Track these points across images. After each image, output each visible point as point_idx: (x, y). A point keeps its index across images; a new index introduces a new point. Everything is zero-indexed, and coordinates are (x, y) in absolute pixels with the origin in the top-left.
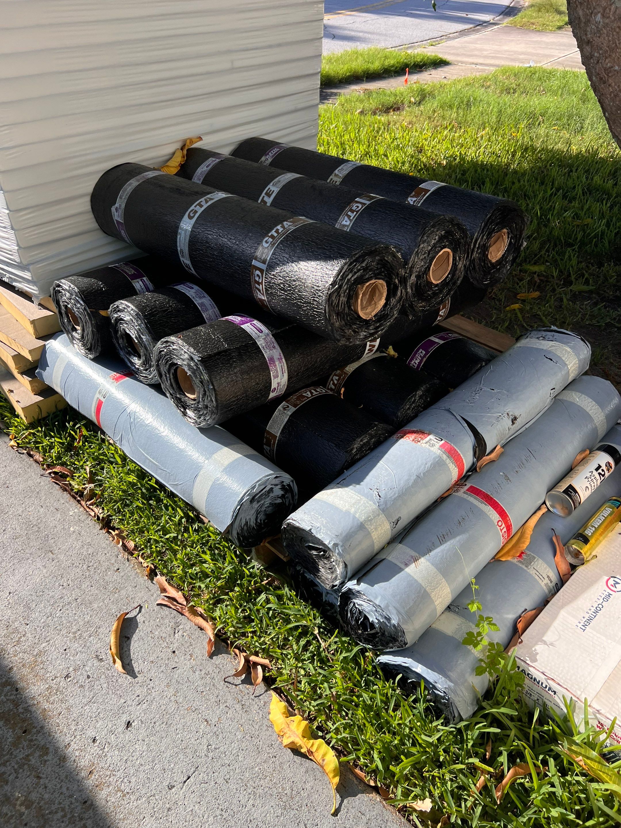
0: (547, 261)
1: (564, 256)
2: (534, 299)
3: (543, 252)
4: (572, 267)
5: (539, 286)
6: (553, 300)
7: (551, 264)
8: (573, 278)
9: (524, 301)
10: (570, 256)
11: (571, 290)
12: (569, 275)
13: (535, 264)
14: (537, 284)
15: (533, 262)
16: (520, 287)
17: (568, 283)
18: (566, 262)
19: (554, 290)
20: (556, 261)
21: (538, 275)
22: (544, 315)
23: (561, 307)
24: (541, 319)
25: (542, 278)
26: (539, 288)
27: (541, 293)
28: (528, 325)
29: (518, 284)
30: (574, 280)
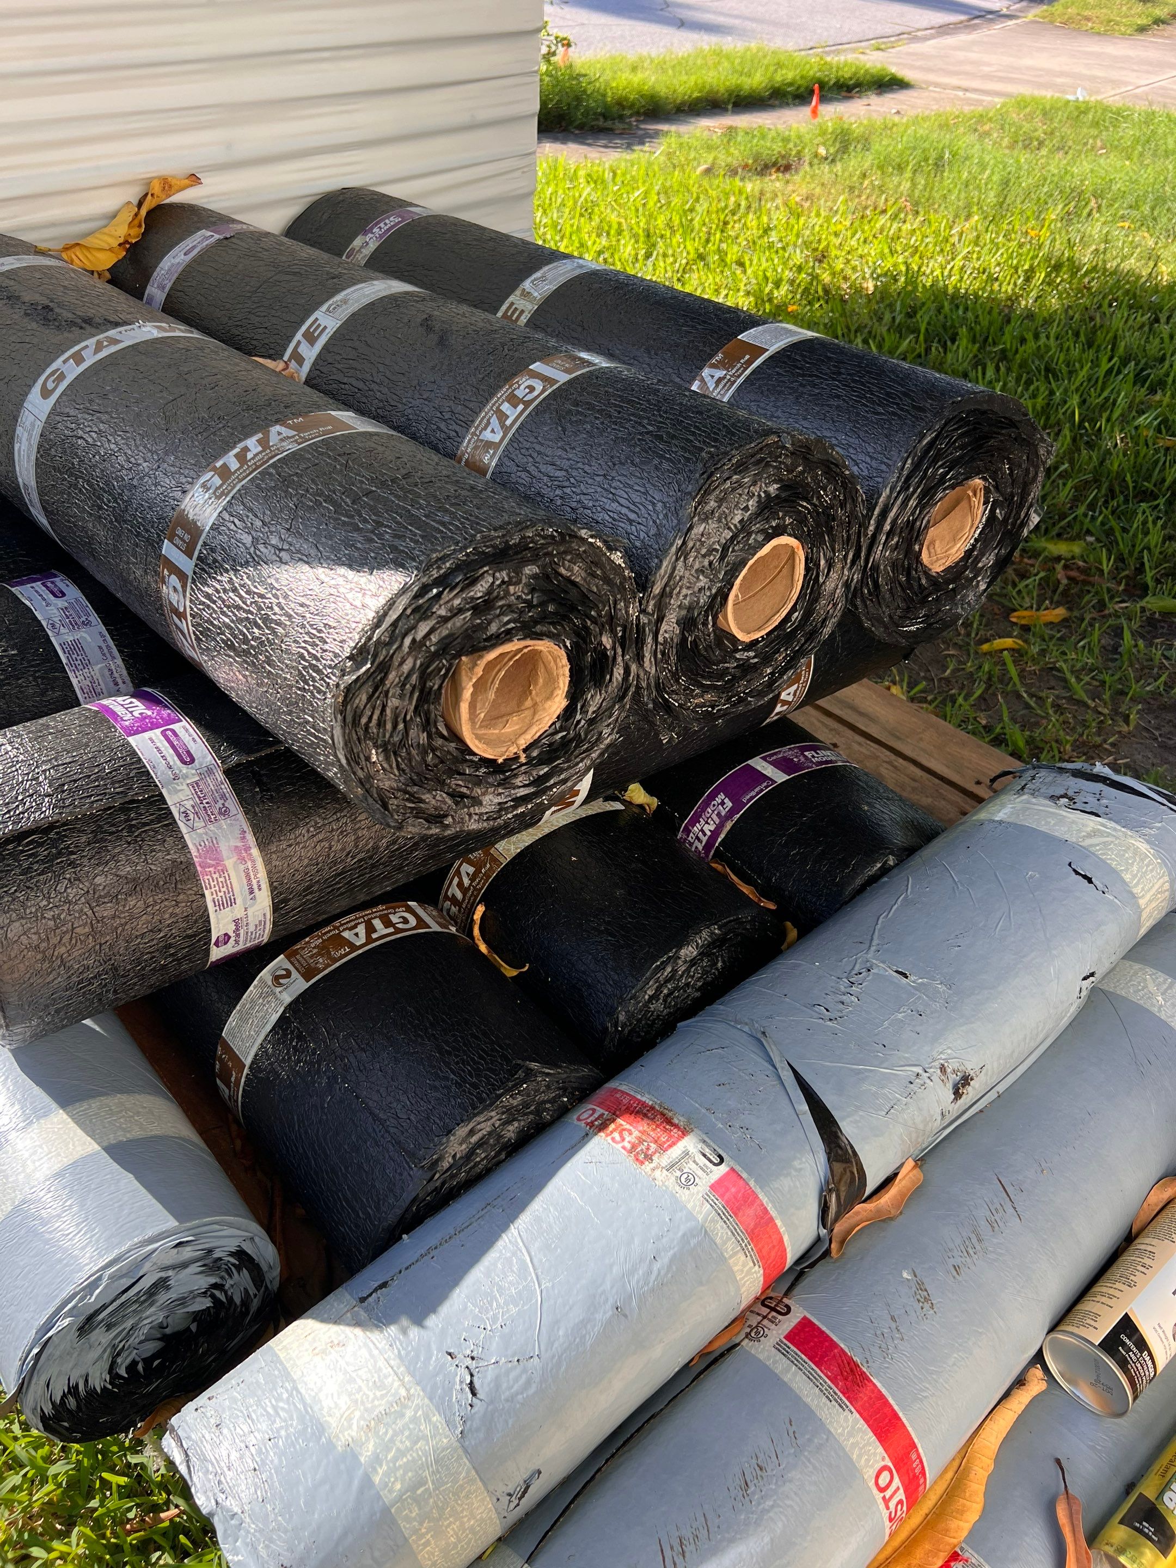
0: (1088, 532)
1: (1130, 520)
2: (1050, 624)
3: (1082, 510)
4: (1149, 549)
5: (1065, 593)
6: (1097, 633)
7: (1098, 540)
8: (1149, 576)
9: (1026, 629)
10: (1145, 523)
11: (1143, 610)
12: (1140, 569)
13: (1059, 535)
14: (1061, 588)
15: (1054, 532)
16: (1019, 592)
17: (1138, 590)
18: (1135, 536)
19: (1101, 605)
20: (1110, 532)
21: (1066, 567)
22: (1072, 672)
23: (1115, 649)
24: (1065, 680)
25: (1073, 574)
26: (1068, 600)
27: (1070, 609)
28: (1032, 695)
29: (1014, 585)
30: (1151, 584)
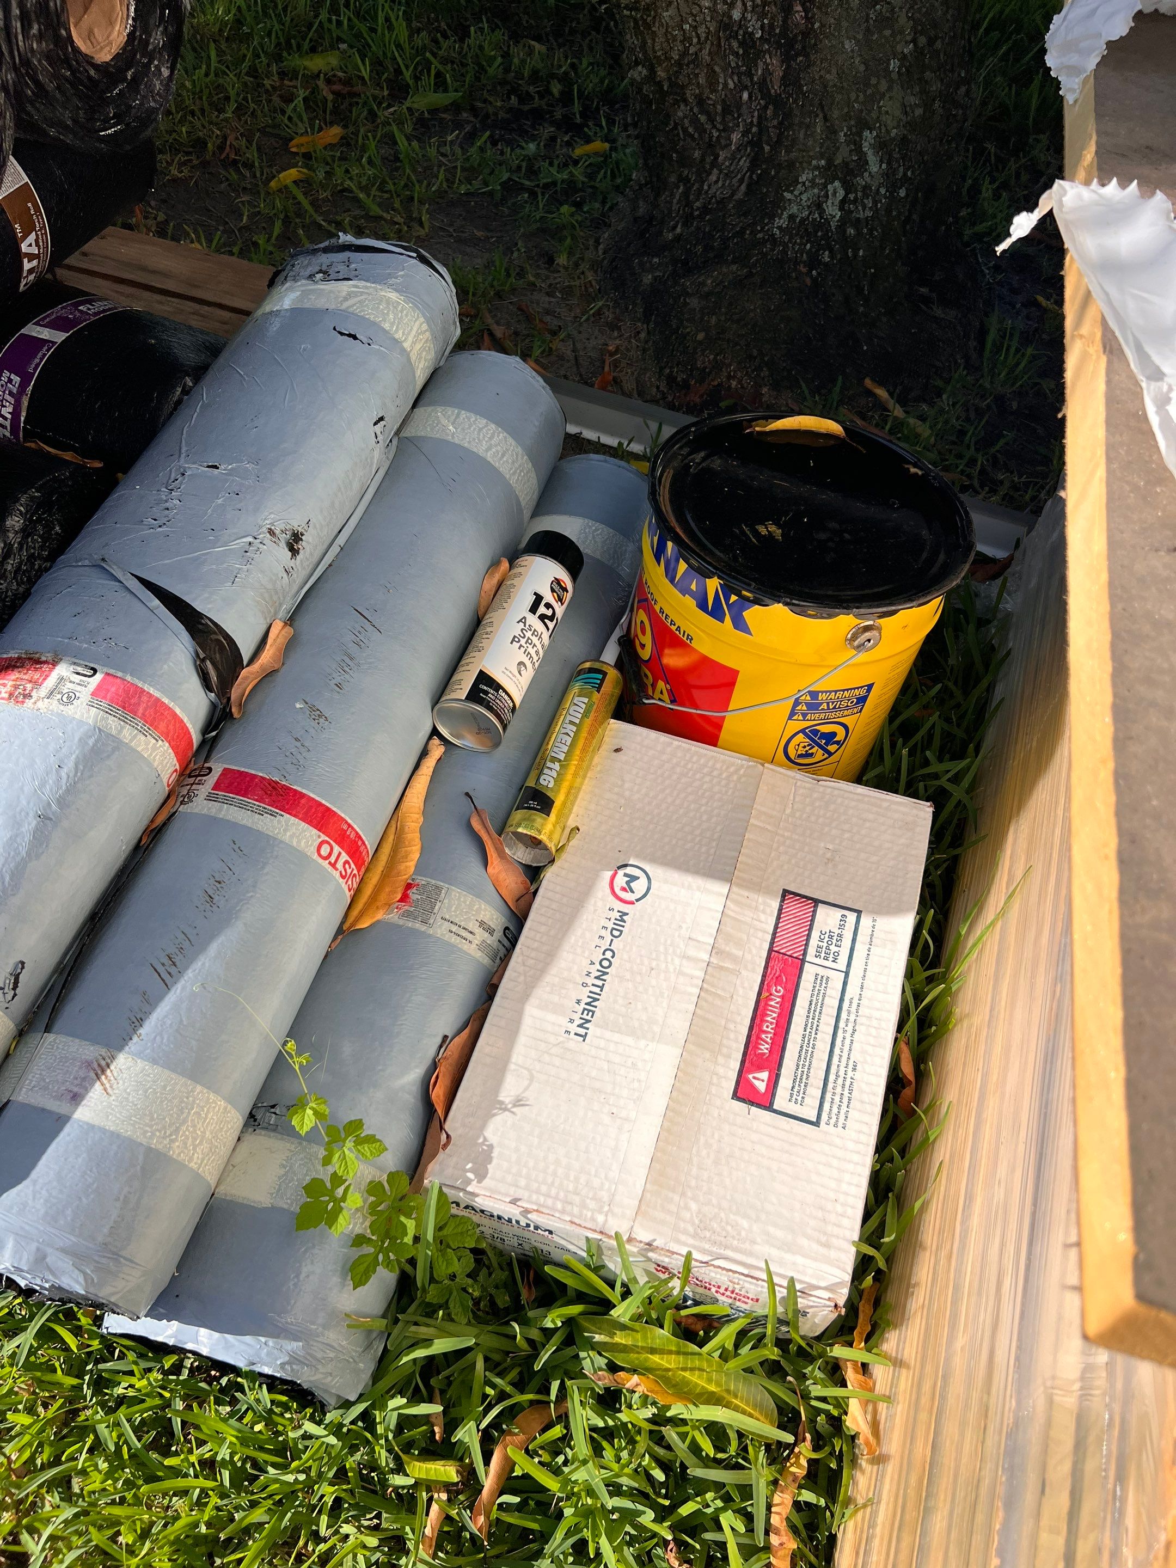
0: (340, 40)
1: (375, 18)
2: (331, 146)
3: (324, 15)
4: (398, 46)
5: (335, 111)
6: (373, 144)
7: (351, 47)
8: (407, 74)
9: (307, 156)
10: (387, 19)
11: (409, 109)
12: (398, 71)
13: (313, 50)
14: (330, 105)
15: (306, 45)
16: (290, 118)
17: (399, 91)
18: (383, 34)
19: (373, 115)
20: (359, 36)
21: (328, 81)
22: (361, 188)
23: (397, 159)
24: (356, 200)
25: (336, 87)
26: (340, 117)
27: (345, 127)
28: (330, 223)
29: (283, 112)
30: (411, 82)
